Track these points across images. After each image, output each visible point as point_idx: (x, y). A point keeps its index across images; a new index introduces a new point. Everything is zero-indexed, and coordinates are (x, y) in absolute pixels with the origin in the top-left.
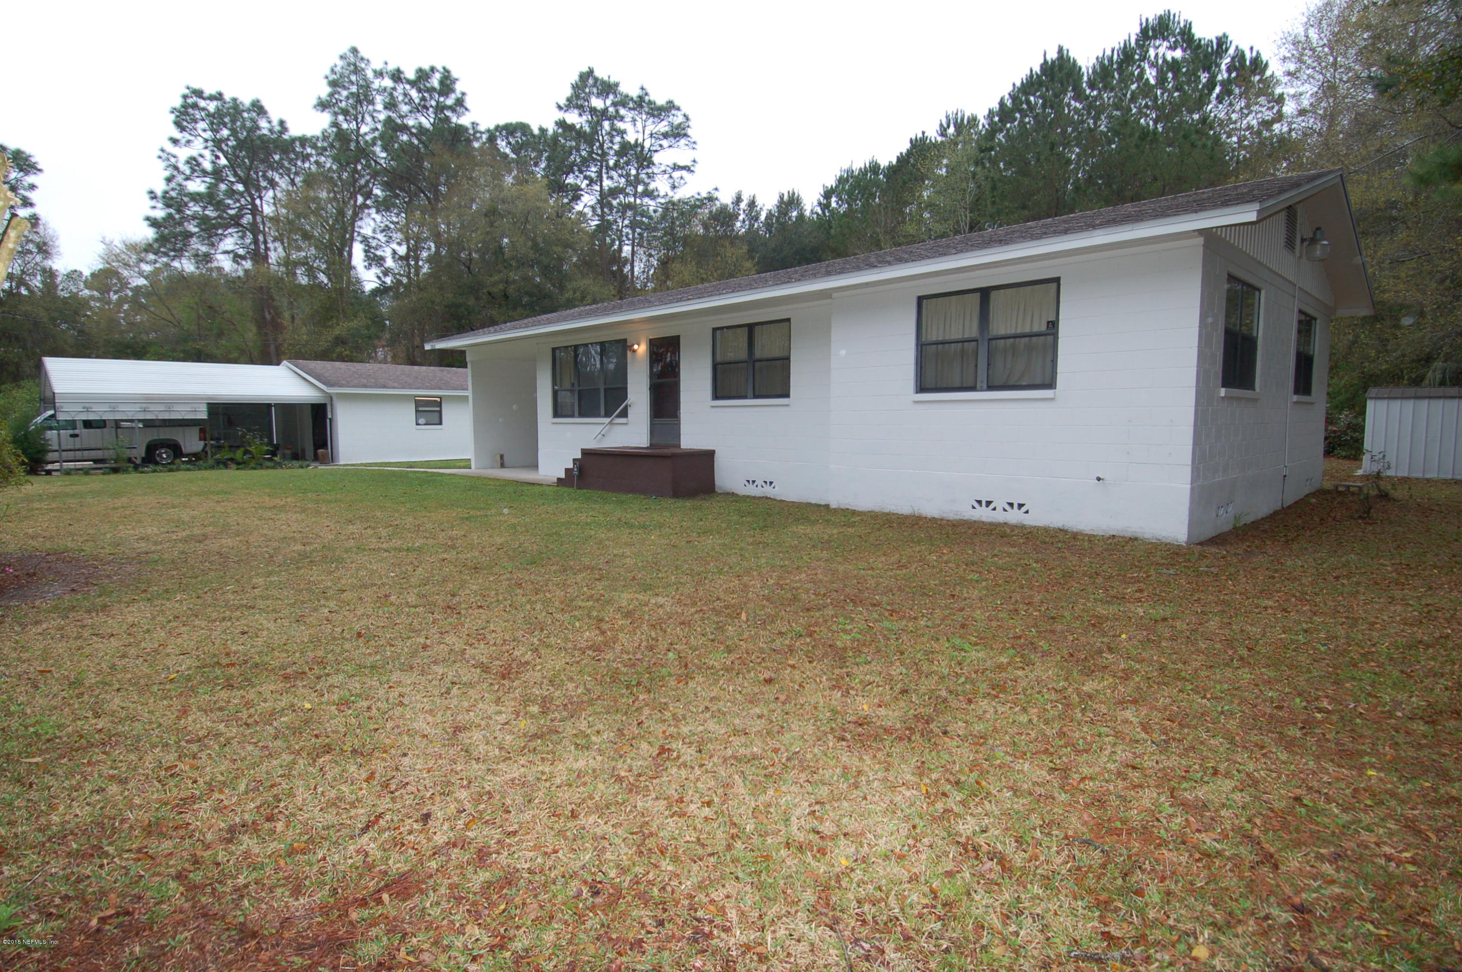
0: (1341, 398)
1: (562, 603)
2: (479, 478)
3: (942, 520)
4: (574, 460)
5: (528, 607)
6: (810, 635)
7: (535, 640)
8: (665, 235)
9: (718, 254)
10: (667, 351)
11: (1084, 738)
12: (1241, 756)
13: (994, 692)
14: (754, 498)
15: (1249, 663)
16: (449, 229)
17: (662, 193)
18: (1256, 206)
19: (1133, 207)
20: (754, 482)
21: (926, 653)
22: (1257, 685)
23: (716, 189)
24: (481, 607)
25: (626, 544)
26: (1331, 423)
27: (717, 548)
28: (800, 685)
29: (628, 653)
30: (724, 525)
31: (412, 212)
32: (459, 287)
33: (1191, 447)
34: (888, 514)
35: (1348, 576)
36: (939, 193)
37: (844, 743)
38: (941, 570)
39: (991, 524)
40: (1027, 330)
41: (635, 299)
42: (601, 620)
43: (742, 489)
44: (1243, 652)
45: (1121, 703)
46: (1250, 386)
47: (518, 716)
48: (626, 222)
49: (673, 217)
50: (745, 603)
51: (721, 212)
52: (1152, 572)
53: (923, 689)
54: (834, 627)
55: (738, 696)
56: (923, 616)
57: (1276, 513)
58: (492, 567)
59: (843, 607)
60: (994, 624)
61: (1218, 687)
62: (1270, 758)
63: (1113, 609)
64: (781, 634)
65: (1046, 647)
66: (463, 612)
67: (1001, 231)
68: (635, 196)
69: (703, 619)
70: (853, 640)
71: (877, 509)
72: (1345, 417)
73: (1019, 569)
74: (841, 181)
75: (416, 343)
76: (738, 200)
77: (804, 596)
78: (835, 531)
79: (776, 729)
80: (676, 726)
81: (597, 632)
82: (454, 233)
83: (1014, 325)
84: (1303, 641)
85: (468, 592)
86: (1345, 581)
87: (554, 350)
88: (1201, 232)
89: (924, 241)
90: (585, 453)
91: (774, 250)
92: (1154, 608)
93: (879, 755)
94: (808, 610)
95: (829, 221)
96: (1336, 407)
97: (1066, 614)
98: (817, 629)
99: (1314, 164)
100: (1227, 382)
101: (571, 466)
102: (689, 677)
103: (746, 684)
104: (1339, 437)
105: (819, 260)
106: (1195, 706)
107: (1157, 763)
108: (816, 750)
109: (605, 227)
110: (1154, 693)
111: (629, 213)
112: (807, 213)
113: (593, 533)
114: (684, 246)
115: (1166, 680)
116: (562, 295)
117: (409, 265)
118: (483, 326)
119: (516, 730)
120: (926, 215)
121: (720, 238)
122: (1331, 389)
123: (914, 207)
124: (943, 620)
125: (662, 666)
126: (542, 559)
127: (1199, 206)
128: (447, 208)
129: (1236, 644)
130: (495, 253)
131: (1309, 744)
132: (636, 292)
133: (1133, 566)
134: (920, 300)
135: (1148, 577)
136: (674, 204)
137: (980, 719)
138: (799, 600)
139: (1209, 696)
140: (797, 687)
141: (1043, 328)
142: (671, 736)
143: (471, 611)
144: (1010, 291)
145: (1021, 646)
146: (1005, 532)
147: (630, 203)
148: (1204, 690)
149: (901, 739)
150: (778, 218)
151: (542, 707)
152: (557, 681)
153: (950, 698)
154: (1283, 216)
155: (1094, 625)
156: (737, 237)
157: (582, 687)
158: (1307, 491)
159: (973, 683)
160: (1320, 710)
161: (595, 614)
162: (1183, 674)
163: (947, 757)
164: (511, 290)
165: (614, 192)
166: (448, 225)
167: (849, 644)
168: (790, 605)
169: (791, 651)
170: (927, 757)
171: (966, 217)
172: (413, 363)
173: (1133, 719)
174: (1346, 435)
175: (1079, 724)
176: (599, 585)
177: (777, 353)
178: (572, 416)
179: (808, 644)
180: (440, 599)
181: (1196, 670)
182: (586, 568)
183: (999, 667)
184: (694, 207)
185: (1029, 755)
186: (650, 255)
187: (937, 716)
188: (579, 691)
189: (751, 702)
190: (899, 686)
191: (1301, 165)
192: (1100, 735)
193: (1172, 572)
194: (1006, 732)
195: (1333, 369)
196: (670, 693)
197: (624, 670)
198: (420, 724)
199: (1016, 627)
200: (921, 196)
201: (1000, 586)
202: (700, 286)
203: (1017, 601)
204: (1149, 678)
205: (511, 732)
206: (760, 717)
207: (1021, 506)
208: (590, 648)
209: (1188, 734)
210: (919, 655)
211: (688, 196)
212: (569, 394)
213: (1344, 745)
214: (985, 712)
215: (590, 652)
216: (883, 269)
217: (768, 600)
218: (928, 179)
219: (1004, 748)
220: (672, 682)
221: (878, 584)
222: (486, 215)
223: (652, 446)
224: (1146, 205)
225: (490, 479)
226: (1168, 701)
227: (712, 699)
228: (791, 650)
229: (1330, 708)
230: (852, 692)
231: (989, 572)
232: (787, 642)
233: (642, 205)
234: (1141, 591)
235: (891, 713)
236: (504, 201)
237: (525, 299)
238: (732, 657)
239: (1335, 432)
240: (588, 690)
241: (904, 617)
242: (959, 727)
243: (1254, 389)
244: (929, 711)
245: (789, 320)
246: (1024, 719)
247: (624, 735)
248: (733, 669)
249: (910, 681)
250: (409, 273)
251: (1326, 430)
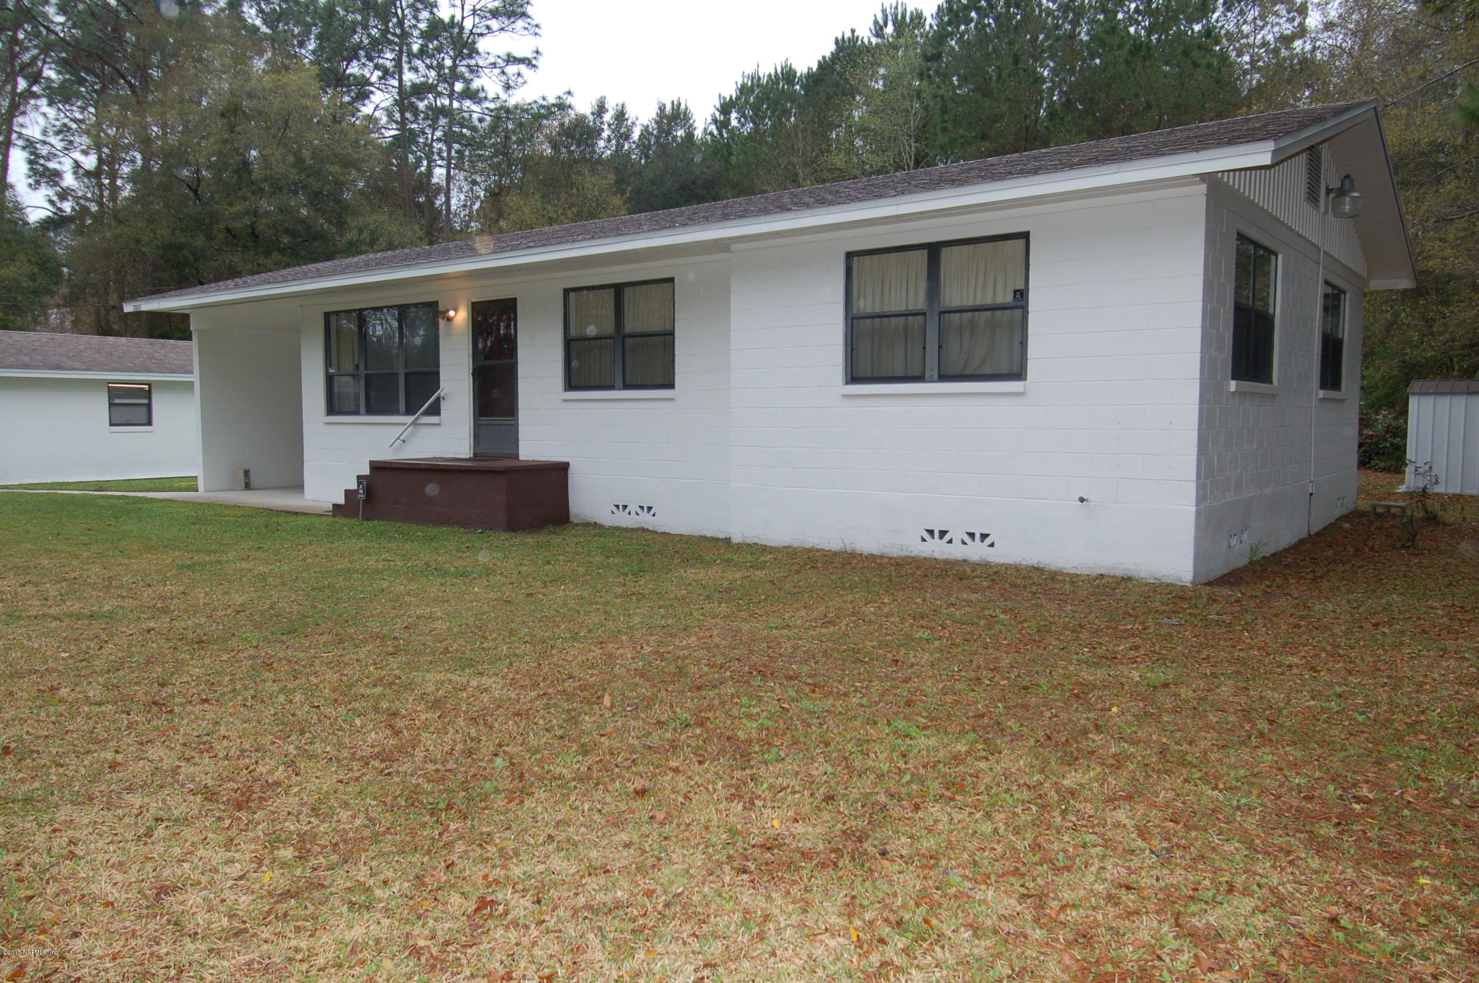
0: (1377, 394)
1: (334, 690)
2: (210, 505)
3: (882, 557)
4: (359, 478)
5: (282, 698)
6: (701, 723)
7: (291, 749)
8: (495, 155)
9: (572, 185)
10: (500, 320)
11: (1065, 851)
12: (1263, 866)
13: (948, 794)
14: (626, 530)
15: (1271, 740)
16: (165, 134)
17: (491, 95)
18: (1270, 145)
19: (1121, 141)
20: (625, 507)
21: (860, 742)
22: (1280, 769)
23: (569, 93)
24: (206, 701)
25: (436, 600)
26: (1367, 426)
27: (571, 604)
28: (686, 797)
29: (435, 762)
30: (582, 570)
31: (105, 105)
32: (181, 220)
33: (1195, 458)
34: (810, 550)
35: (1390, 624)
36: (874, 113)
37: (745, 877)
38: (881, 626)
39: (946, 562)
40: (989, 301)
41: (451, 245)
42: (395, 714)
43: (608, 519)
44: (1263, 726)
45: (1111, 800)
46: (1268, 379)
47: (260, 865)
48: (439, 134)
49: (506, 130)
50: (610, 682)
51: (576, 126)
52: (1150, 623)
53: (854, 794)
54: (735, 712)
55: (597, 817)
56: (856, 691)
57: (1301, 542)
58: (226, 640)
59: (748, 682)
60: (949, 698)
61: (1232, 773)
62: (1299, 867)
63: (1101, 673)
64: (660, 723)
65: (1016, 729)
66: (177, 710)
67: (954, 168)
68: (451, 96)
69: (547, 707)
70: (760, 729)
71: (796, 544)
72: (1383, 418)
73: (982, 622)
74: (744, 90)
75: (112, 303)
76: (601, 109)
77: (694, 669)
78: (738, 575)
79: (650, 862)
80: (504, 867)
81: (388, 732)
82: (173, 140)
83: (971, 294)
84: (1337, 708)
85: (186, 678)
86: (1386, 630)
87: (327, 315)
88: (1204, 177)
89: (855, 177)
90: (376, 467)
91: (652, 182)
92: (1152, 671)
93: (794, 890)
94: (699, 688)
95: (728, 146)
96: (1372, 406)
97: (1043, 681)
98: (710, 715)
99: (1343, 93)
100: (1237, 375)
101: (354, 486)
102: (524, 793)
103: (608, 799)
104: (1377, 443)
105: (715, 199)
106: (1204, 801)
107: (1158, 879)
108: (706, 889)
109: (406, 139)
110: (1153, 785)
111: (443, 121)
112: (698, 133)
113: (386, 584)
114: (524, 170)
115: (1168, 766)
116: (342, 235)
117: (100, 185)
118: (218, 278)
119: (257, 886)
120: (858, 143)
121: (576, 162)
122: (1365, 382)
123: (842, 131)
124: (882, 695)
125: (486, 779)
126: (306, 625)
127: (1201, 143)
128: (162, 103)
129: (1254, 715)
130: (237, 171)
131: (1346, 846)
132: (454, 235)
133: (1126, 614)
134: (850, 256)
135: (1145, 629)
136: (508, 111)
137: (930, 831)
138: (686, 674)
139: (1221, 786)
140: (681, 799)
141: (1009, 299)
142: (497, 882)
143: (189, 708)
144: (965, 248)
145: (984, 728)
146: (964, 573)
147: (443, 106)
148: (1215, 778)
149: (824, 865)
150: (658, 138)
151: (299, 850)
152: (324, 809)
153: (891, 804)
154: (1303, 159)
155: (1077, 696)
156: (600, 161)
157: (362, 816)
158: (1338, 513)
159: (922, 782)
160: (1359, 800)
161: (385, 705)
162: (1189, 758)
163: (885, 887)
164: (262, 226)
165: (420, 90)
166: (163, 127)
167: (754, 735)
168: (673, 682)
169: (674, 748)
170: (859, 888)
171: (910, 148)
172: (106, 331)
173: (1126, 821)
174: (1385, 440)
175: (1058, 832)
176: (394, 663)
177: (656, 325)
178: (357, 413)
179: (698, 737)
180: (141, 692)
181: (1205, 753)
182: (374, 637)
183: (955, 758)
184: (538, 117)
185: (993, 877)
186: (474, 183)
187: (873, 831)
188: (358, 822)
189: (615, 825)
190: (822, 790)
191: (1327, 94)
192: (1085, 845)
193: (1174, 621)
194: (965, 848)
195: (1368, 356)
196: (496, 818)
197: (428, 787)
198: (102, 886)
199: (977, 702)
200: (850, 116)
201: (957, 645)
202: (547, 229)
203: (979, 667)
204: (1147, 765)
205: (249, 891)
206: (627, 845)
207: (984, 537)
208: (376, 756)
209: (1196, 839)
210: (850, 746)
211: (528, 101)
212: (350, 380)
213: (1389, 845)
214: (936, 821)
215: (376, 763)
216: (800, 214)
217: (642, 676)
218: (860, 94)
219: (960, 871)
220: (500, 802)
221: (796, 648)
222: (223, 115)
223: (476, 456)
224: (1138, 140)
225: (228, 507)
226: (1170, 795)
227: (558, 824)
228: (674, 746)
229: (1371, 796)
230: (758, 803)
231: (944, 627)
232: (668, 735)
233: (461, 110)
234: (1136, 648)
235: (810, 829)
236: (250, 96)
237: (286, 240)
238: (590, 760)
239: (1371, 437)
240: (370, 819)
241: (831, 693)
242: (901, 845)
243: (1271, 382)
244: (862, 823)
245: (671, 280)
246: (987, 828)
247: (424, 884)
248: (589, 778)
249: (838, 783)
250: (102, 196)
251: (1360, 434)
